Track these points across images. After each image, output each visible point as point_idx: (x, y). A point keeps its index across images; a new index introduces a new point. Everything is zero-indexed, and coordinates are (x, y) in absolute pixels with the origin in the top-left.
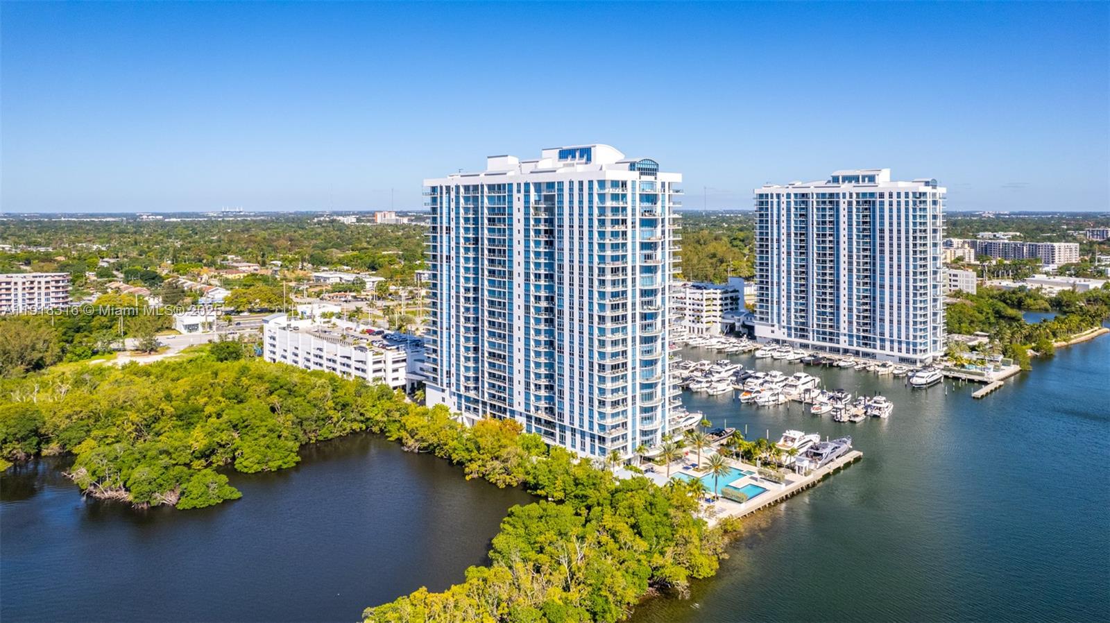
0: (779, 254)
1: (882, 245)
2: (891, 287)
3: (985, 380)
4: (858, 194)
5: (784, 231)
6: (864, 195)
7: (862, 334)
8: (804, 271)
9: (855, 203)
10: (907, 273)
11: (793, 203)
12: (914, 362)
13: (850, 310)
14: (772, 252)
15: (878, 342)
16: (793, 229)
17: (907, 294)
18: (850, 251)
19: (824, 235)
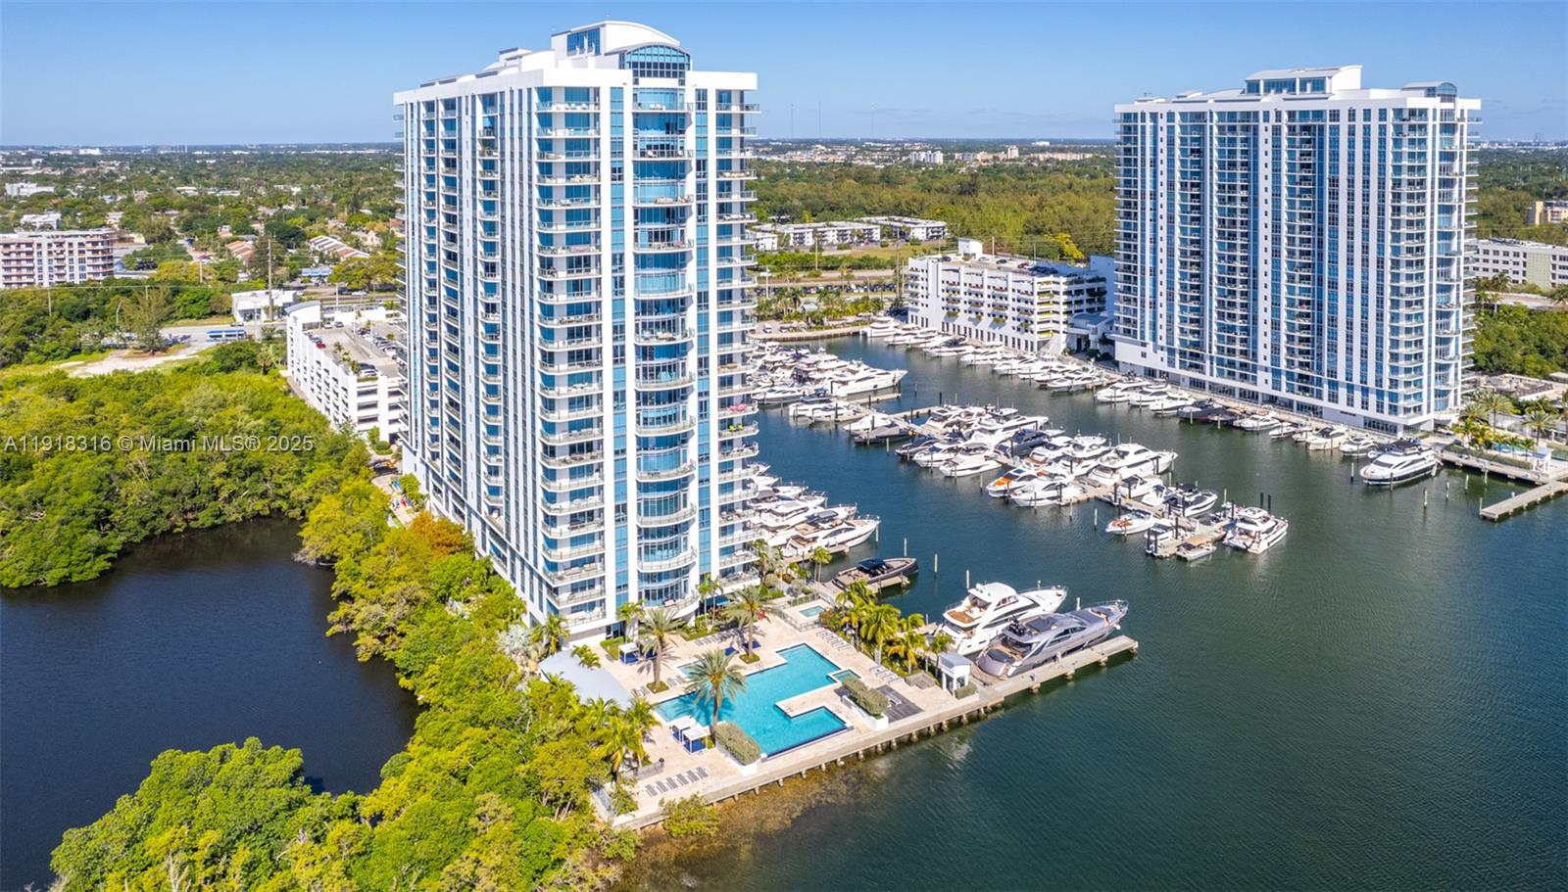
0: (1154, 220)
1: (1334, 208)
2: (1350, 286)
3: (1530, 476)
4: (1291, 114)
5: (1163, 179)
6: (1304, 114)
7: (1297, 370)
8: (1197, 251)
9: (1285, 130)
10: (1380, 262)
11: (1178, 130)
12: (1391, 429)
13: (1276, 325)
14: (1143, 214)
15: (1326, 386)
16: (1178, 175)
17: (1380, 302)
18: (1277, 218)
19: (1233, 188)
